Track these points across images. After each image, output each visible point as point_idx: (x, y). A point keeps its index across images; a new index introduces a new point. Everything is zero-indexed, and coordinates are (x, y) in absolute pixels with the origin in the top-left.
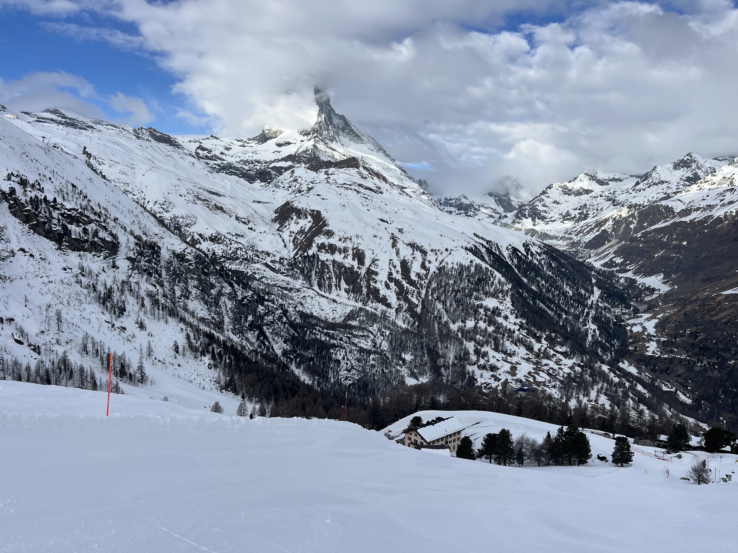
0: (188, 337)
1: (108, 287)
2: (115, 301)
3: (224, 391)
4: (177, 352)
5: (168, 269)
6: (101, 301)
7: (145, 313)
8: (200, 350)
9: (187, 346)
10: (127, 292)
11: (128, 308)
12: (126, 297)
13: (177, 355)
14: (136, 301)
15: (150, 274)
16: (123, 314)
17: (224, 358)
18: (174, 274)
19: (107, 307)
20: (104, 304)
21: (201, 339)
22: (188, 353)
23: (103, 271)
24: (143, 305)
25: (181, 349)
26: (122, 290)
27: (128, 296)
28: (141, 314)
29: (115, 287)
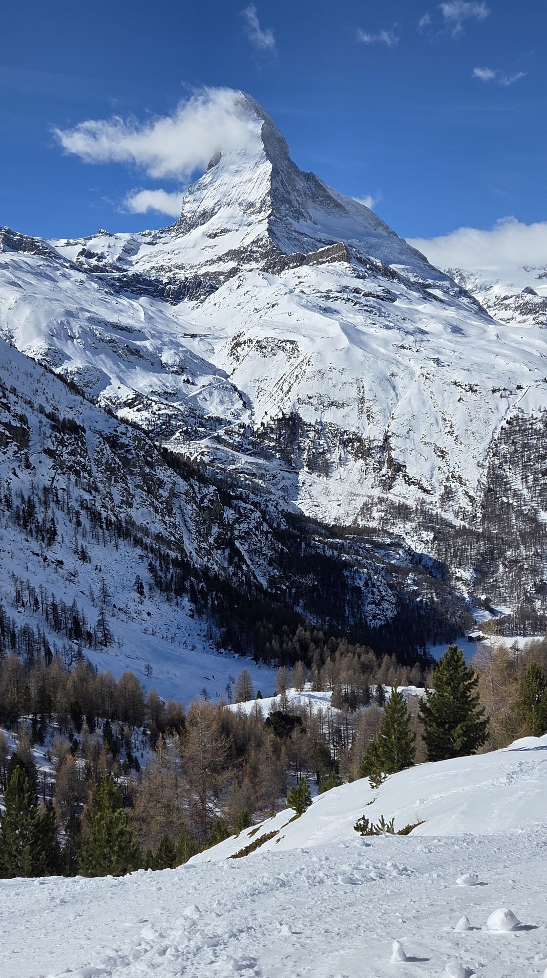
0: (152, 569)
1: (26, 499)
2: (40, 520)
3: (222, 650)
4: (141, 593)
5: (98, 462)
6: (21, 523)
7: (84, 536)
8: (173, 588)
9: (152, 581)
10: (52, 505)
11: (60, 529)
12: (53, 513)
13: (143, 599)
14: (67, 518)
15: (77, 473)
16: (54, 540)
17: (209, 597)
18: (107, 469)
19: (31, 530)
20: (25, 527)
21: (171, 571)
22: (157, 593)
23: (15, 474)
24: (79, 523)
25: (146, 589)
26: (45, 502)
27: (55, 510)
28: (79, 537)
29: (36, 499)
